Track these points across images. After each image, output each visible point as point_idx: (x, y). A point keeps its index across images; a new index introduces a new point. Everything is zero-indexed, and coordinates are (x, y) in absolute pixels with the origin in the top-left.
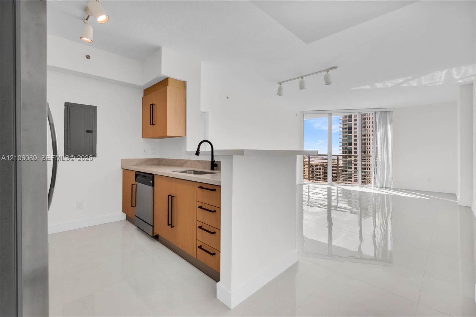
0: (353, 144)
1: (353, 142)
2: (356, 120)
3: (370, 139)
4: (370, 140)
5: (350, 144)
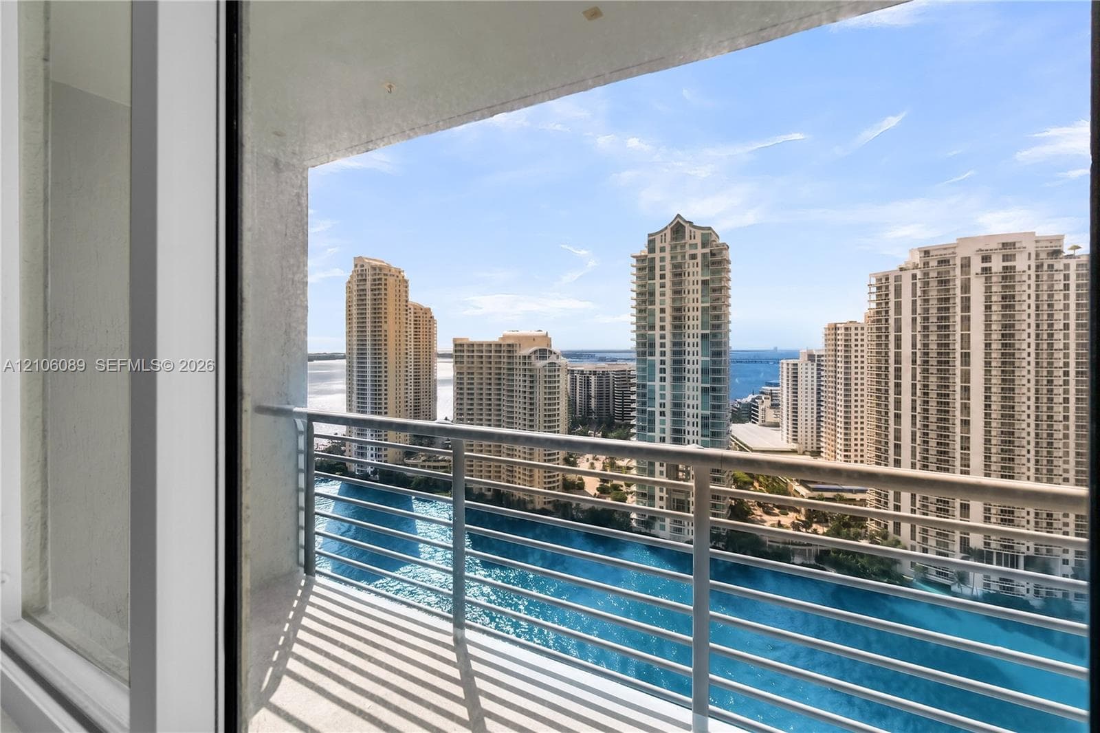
0: (657, 328)
1: (658, 324)
2: (663, 277)
3: (689, 317)
4: (689, 320)
5: (652, 328)
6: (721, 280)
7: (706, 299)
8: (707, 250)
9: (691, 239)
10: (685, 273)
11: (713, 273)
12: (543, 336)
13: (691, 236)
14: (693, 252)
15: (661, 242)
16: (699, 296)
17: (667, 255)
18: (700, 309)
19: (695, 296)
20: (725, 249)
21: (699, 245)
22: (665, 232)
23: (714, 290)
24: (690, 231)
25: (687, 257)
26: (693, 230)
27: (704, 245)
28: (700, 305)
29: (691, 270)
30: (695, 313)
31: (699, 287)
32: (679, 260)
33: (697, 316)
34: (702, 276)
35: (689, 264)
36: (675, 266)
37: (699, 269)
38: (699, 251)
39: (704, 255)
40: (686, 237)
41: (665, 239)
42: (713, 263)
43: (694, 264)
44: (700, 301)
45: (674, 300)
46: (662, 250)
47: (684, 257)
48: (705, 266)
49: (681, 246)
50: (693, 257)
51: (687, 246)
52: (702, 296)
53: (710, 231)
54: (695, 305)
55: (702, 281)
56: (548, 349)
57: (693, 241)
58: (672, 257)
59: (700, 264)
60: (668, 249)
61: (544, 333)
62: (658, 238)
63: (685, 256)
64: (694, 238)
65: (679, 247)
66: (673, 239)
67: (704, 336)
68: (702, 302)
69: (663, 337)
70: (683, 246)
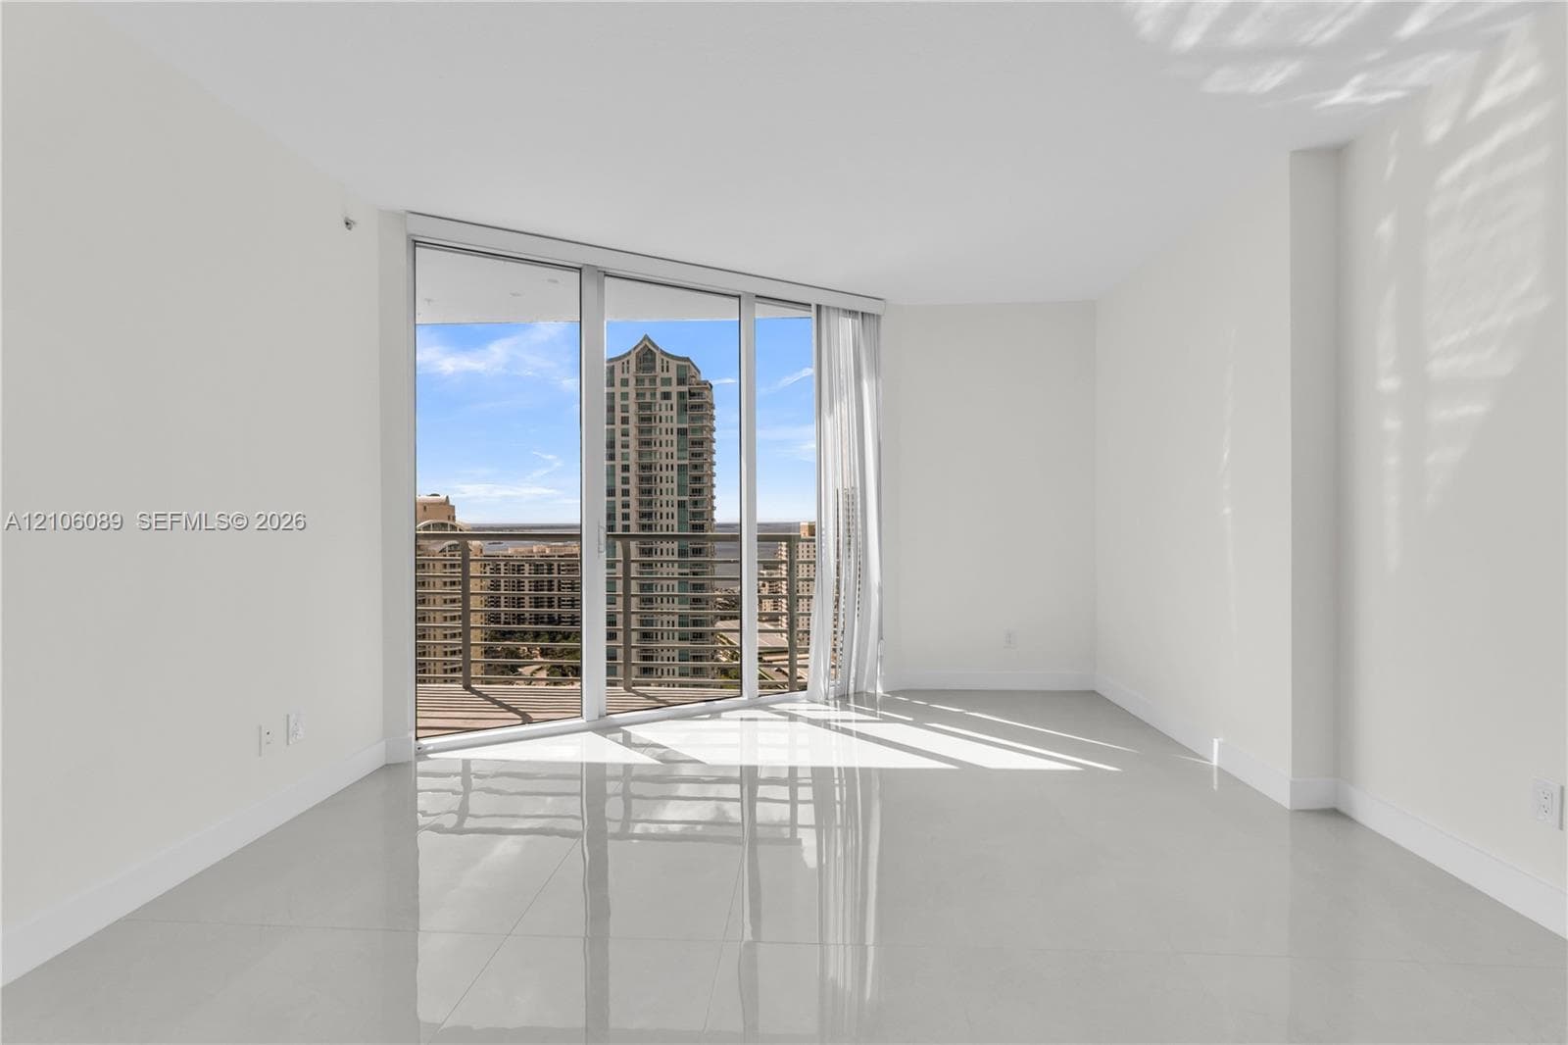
0: (618, 492)
1: (619, 487)
2: (625, 420)
3: (661, 478)
4: (661, 482)
5: (612, 492)
6: (702, 429)
7: (683, 454)
8: (685, 389)
9: (663, 371)
10: (655, 418)
11: (693, 419)
12: (441, 504)
13: (663, 367)
14: (666, 389)
15: (623, 372)
16: (674, 449)
17: (631, 390)
18: (676, 467)
19: (670, 449)
20: (707, 388)
21: (674, 381)
22: (626, 359)
23: (694, 443)
24: (663, 360)
25: (658, 396)
26: (666, 359)
27: (681, 381)
28: (676, 462)
29: (664, 414)
30: (670, 473)
31: (674, 438)
32: (648, 399)
33: (672, 477)
34: (678, 423)
35: (660, 405)
36: (641, 407)
37: (674, 413)
38: (674, 389)
39: (681, 395)
40: (657, 368)
41: (628, 368)
42: (693, 407)
43: (667, 405)
44: (675, 457)
45: (641, 455)
46: (625, 383)
47: (653, 395)
48: (683, 409)
49: (650, 380)
50: (666, 396)
51: (658, 381)
52: (678, 450)
53: (687, 363)
54: (670, 462)
55: (678, 429)
56: (450, 522)
57: (665, 375)
58: (637, 395)
59: (675, 407)
60: (632, 382)
61: (443, 497)
62: (618, 365)
63: (655, 394)
64: (668, 371)
65: (647, 382)
66: (638, 369)
67: (681, 504)
68: (678, 459)
69: (626, 505)
70: (653, 381)
